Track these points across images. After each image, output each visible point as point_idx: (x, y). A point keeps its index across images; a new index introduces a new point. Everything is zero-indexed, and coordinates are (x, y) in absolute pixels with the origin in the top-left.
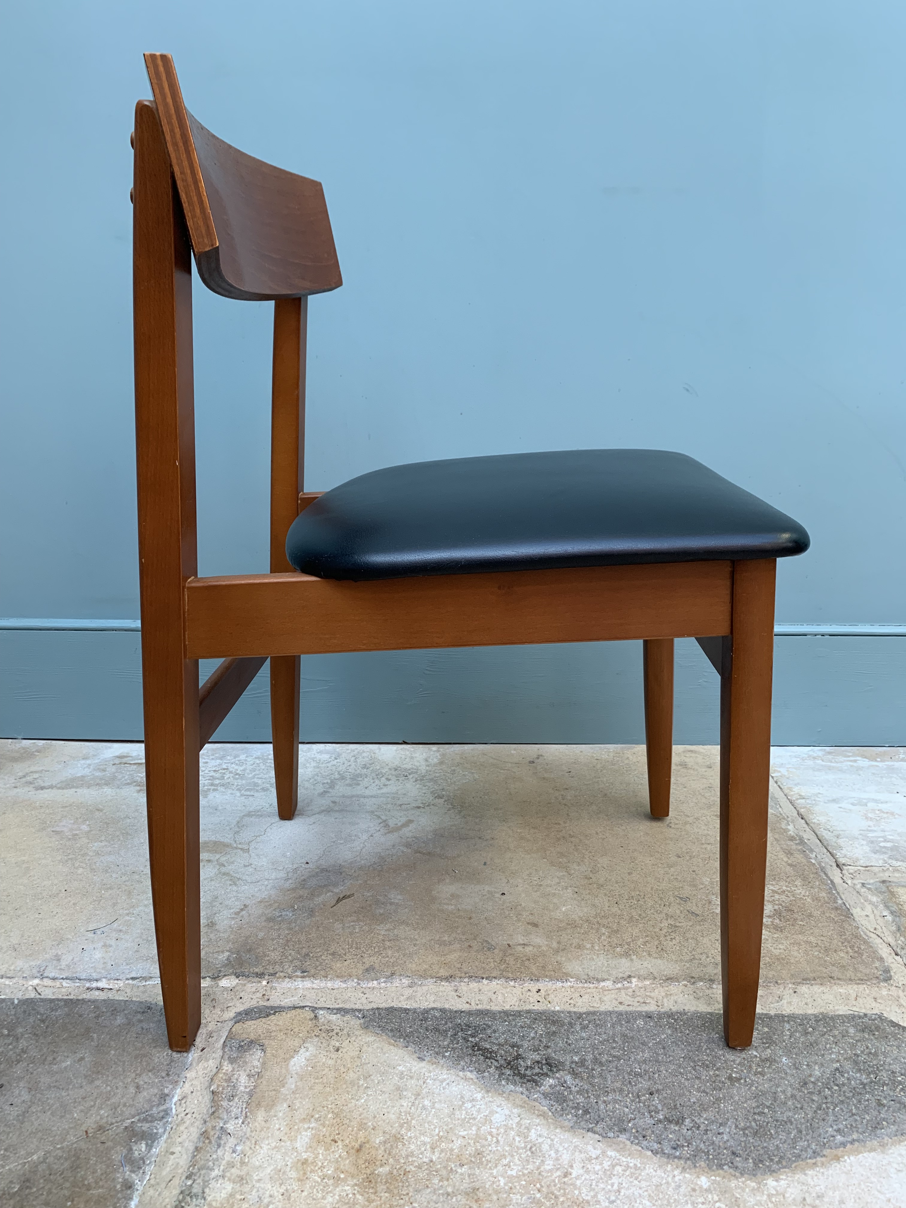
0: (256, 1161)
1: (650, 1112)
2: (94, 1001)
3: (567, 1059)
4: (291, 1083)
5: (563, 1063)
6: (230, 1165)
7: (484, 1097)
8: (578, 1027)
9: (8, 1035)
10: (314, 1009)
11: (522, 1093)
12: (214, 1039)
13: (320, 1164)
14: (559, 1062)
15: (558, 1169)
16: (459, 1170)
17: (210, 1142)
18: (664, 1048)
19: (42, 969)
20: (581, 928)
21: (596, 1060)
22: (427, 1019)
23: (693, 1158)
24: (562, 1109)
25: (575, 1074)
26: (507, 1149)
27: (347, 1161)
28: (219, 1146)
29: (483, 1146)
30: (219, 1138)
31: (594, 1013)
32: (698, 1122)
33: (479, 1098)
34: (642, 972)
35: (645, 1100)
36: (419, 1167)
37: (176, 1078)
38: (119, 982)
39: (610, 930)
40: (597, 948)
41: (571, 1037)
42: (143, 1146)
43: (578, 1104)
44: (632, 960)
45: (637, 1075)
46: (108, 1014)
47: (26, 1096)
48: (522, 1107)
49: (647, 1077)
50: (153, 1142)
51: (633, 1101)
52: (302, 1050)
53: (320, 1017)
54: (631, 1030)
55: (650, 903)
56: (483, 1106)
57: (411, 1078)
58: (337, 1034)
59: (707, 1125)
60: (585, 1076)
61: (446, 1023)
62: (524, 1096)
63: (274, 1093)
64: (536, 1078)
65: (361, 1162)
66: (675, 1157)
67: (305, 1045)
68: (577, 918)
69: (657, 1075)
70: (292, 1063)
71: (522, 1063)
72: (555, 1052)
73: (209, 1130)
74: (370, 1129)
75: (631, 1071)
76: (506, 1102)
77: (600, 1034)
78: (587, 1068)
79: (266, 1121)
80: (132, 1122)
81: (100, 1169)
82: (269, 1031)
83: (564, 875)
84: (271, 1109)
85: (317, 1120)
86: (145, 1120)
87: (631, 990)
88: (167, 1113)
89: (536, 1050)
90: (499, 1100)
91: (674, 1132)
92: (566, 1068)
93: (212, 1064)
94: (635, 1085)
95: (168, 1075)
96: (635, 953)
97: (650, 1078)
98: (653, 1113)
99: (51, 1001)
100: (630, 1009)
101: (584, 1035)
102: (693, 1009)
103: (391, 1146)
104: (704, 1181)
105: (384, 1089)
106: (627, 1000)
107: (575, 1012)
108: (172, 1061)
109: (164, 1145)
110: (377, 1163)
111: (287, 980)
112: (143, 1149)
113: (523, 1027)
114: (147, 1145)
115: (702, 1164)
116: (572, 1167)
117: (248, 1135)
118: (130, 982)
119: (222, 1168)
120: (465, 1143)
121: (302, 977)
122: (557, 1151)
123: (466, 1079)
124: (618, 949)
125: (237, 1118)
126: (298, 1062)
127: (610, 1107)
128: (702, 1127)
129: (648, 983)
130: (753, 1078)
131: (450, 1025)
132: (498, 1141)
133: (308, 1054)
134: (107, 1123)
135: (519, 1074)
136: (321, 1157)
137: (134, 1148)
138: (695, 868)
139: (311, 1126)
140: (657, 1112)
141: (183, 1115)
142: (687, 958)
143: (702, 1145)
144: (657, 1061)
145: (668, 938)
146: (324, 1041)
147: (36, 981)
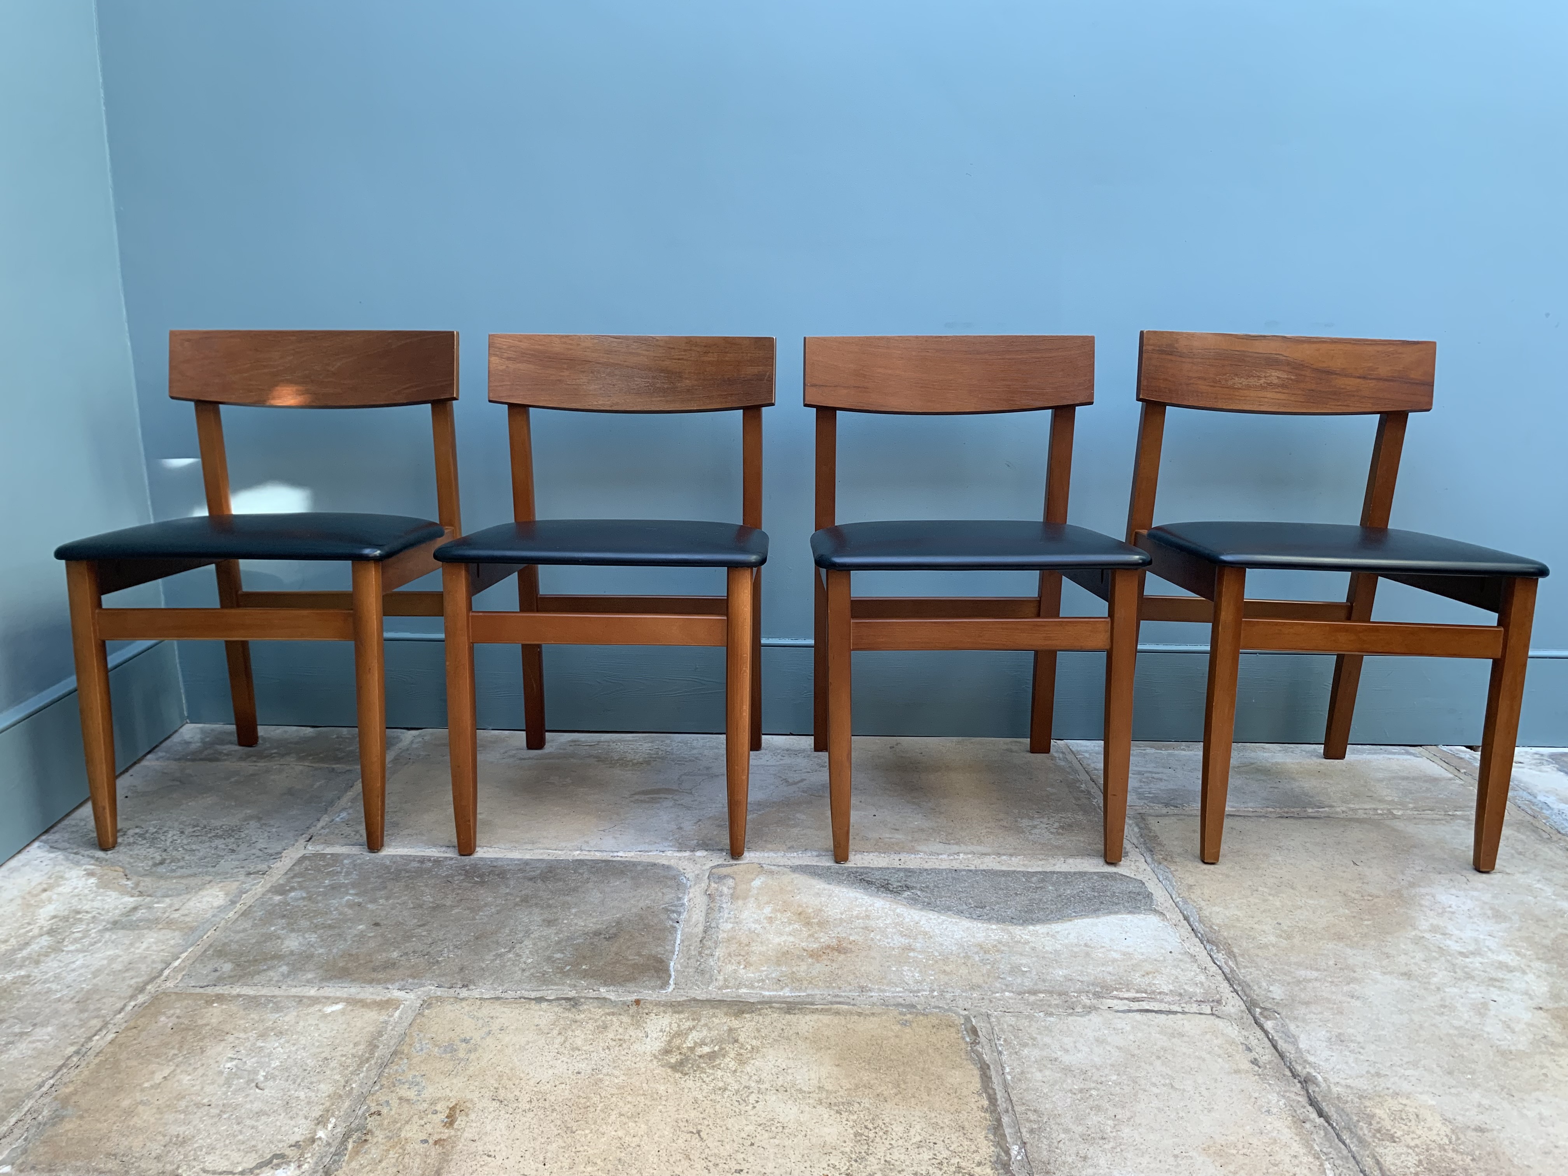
0: (743, 917)
1: (966, 904)
2: (620, 861)
3: (918, 886)
4: (754, 892)
5: (915, 887)
6: (728, 918)
7: (869, 897)
8: (925, 874)
9: (575, 873)
10: (761, 865)
11: (891, 898)
12: (702, 876)
13: (779, 918)
14: (913, 886)
15: (912, 922)
16: (858, 921)
17: (715, 911)
18: (977, 883)
19: (580, 847)
20: (927, 832)
21: (935, 886)
22: (831, 869)
23: (989, 920)
24: (915, 903)
25: (923, 891)
26: (884, 915)
27: (794, 917)
28: (720, 912)
29: (870, 914)
30: (719, 910)
31: (935, 869)
32: (994, 908)
33: (866, 898)
34: (967, 852)
35: (963, 900)
36: (835, 920)
37: (683, 892)
38: (632, 853)
39: (947, 834)
40: (938, 840)
41: (920, 878)
43: (924, 901)
44: (960, 846)
45: (960, 891)
46: (630, 867)
47: (599, 895)
48: (891, 901)
49: (965, 892)
50: (680, 914)
51: (956, 901)
52: (757, 879)
53: (766, 867)
54: (958, 876)
56: (869, 901)
57: (827, 891)
58: (778, 874)
59: (998, 909)
60: (929, 892)
61: (845, 871)
63: (745, 894)
64: (899, 892)
65: (801, 918)
66: (980, 919)
67: (760, 877)
69: (971, 892)
70: (752, 884)
71: (891, 886)
72: (910, 883)
73: (712, 908)
74: (804, 907)
75: (956, 890)
76: (882, 900)
77: (938, 877)
78: (930, 889)
79: (744, 904)
80: (666, 906)
81: (657, 921)
82: (736, 873)
83: (916, 808)
84: (745, 900)
85: (774, 904)
86: (672, 906)
87: (959, 859)
88: (683, 905)
89: (899, 882)
90: (878, 899)
91: (979, 911)
92: (918, 888)
93: (704, 885)
94: (958, 895)
95: (679, 890)
96: (964, 843)
97: (967, 893)
98: (968, 905)
99: (593, 860)
100: (958, 868)
101: (928, 877)
103: (818, 913)
104: (994, 927)
105: (810, 894)
106: (956, 864)
107: (922, 868)
108: (679, 885)
109: (687, 914)
110: (811, 918)
112: (676, 916)
113: (892, 873)
114: (677, 914)
115: (994, 922)
116: (920, 921)
117: (735, 908)
119: (725, 919)
120: (859, 912)
121: (749, 851)
122: (912, 916)
123: (859, 892)
124: (952, 841)
125: (726, 902)
126: (757, 883)
127: (943, 902)
128: (996, 909)
130: (1031, 893)
131: (847, 872)
132: (878, 912)
133: (762, 881)
134: (652, 905)
135: (888, 890)
136: (779, 915)
137: (671, 915)
139: (771, 905)
140: (970, 904)
141: (692, 903)
142: (999, 846)
143: (995, 916)
144: (973, 887)
145: (988, 837)
146: (771, 875)
147: (578, 852)
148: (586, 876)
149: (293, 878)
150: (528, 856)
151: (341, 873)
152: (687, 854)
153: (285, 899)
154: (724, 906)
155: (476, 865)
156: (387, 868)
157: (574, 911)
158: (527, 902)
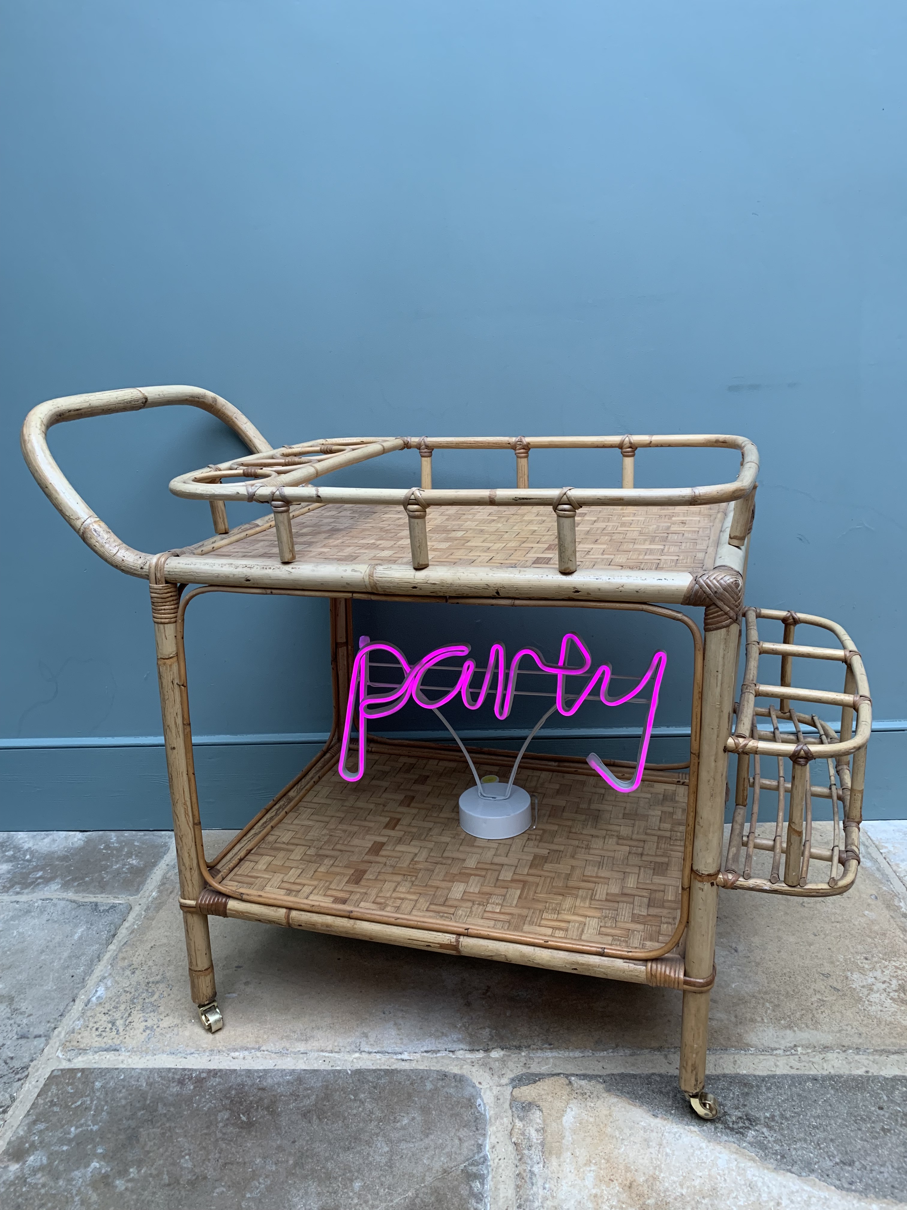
0: (561, 1195)
1: (829, 1156)
2: (405, 1071)
3: (760, 1115)
4: (569, 1138)
5: (758, 1119)
6: (545, 1199)
7: (707, 1146)
8: (764, 1089)
9: (355, 1100)
10: (567, 1076)
11: (734, 1142)
12: (501, 1101)
13: (606, 1197)
14: (756, 1118)
15: (772, 1200)
16: (703, 1201)
17: (525, 1182)
18: (830, 1105)
19: (358, 1044)
20: (750, 1003)
21: (782, 1116)
22: (651, 1082)
23: (865, 1191)
24: (766, 1155)
25: (770, 1128)
26: (733, 1185)
27: (625, 1195)
28: (533, 1184)
29: (716, 1184)
30: (531, 1178)
31: (774, 1076)
32: (865, 1164)
33: (704, 1146)
34: (804, 1043)
35: (824, 1148)
36: (676, 1199)
37: (483, 1132)
38: (417, 1055)
39: (772, 1005)
40: (766, 1021)
41: (760, 1097)
42: (478, 1183)
43: (776, 1150)
44: (794, 1031)
45: (815, 1127)
46: (419, 1081)
47: (385, 1147)
48: (737, 1153)
49: (822, 1129)
50: (483, 1181)
51: (815, 1148)
52: (568, 1110)
53: (573, 1082)
54: (804, 1090)
55: (800, 979)
56: (709, 1154)
57: (652, 1131)
58: (589, 1096)
59: (871, 1166)
60: (777, 1128)
61: (666, 1087)
62: (736, 1145)
63: (558, 1144)
64: (741, 1130)
65: (634, 1195)
66: (852, 1191)
67: (571, 1105)
68: (746, 995)
69: (829, 1128)
70: (564, 1120)
71: (729, 1119)
72: (751, 1109)
73: (522, 1172)
74: (633, 1172)
75: (810, 1124)
76: (723, 1150)
77: (781, 1095)
78: (777, 1122)
79: (559, 1165)
80: (465, 1166)
81: (456, 1201)
82: (540, 1095)
83: (727, 955)
84: (560, 1156)
85: (595, 1164)
86: (472, 1164)
87: (797, 1057)
88: (485, 1159)
89: (737, 1108)
90: (719, 1148)
91: (848, 1172)
92: (762, 1122)
93: (507, 1123)
94: (815, 1136)
95: (477, 1129)
96: (797, 1025)
97: (824, 1130)
98: (831, 1158)
99: (375, 1071)
100: (799, 1072)
101: (769, 1095)
102: (847, 1072)
103: (652, 1184)
105: (635, 1141)
106: (796, 1064)
107: (758, 1076)
108: (477, 1119)
109: (492, 1183)
110: (646, 1196)
111: (539, 1051)
112: (479, 1186)
113: (723, 1089)
114: (480, 1182)
115: (872, 1196)
116: (781, 1198)
117: (550, 1175)
118: (425, 1054)
119: (540, 1200)
120: (702, 1181)
121: (551, 1049)
122: (768, 1187)
123: (691, 1132)
124: (783, 1022)
125: (538, 1163)
126: (569, 1118)
127: (800, 1153)
128: (868, 1167)
129: (810, 1051)
130: (900, 1129)
131: (669, 1088)
132: (725, 1180)
133: (573, 1113)
134: (448, 1167)
135: (729, 1128)
136: (605, 1192)
137: (473, 1185)
138: (830, 946)
139: (592, 1169)
140: (834, 1157)
141: (497, 1160)
142: (836, 1029)
143: (870, 1182)
144: (827, 1116)
145: (819, 1011)
146: (582, 1102)
147: (357, 1055)
148: (368, 1106)
149: (34, 1122)
150: (301, 1065)
151: (90, 1110)
152: (481, 1055)
153: (22, 1169)
154: (536, 1169)
155: (243, 1085)
156: (143, 1096)
157: (357, 1185)
158: (302, 1167)
